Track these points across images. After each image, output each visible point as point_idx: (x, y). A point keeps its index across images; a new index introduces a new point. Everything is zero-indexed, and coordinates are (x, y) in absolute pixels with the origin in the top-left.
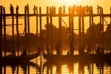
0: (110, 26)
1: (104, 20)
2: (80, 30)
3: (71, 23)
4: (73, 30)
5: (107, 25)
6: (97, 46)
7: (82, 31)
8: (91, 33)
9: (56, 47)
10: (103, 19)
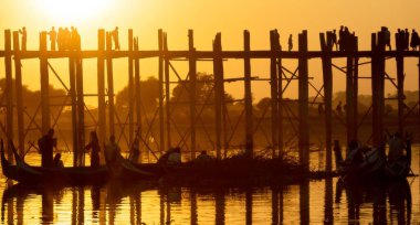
0: (188, 85)
1: (170, 68)
2: (101, 95)
3: (76, 76)
4: (81, 95)
5: (180, 81)
6: (152, 140)
7: (107, 98)
8: (135, 105)
9: (40, 143)
10: (168, 64)
